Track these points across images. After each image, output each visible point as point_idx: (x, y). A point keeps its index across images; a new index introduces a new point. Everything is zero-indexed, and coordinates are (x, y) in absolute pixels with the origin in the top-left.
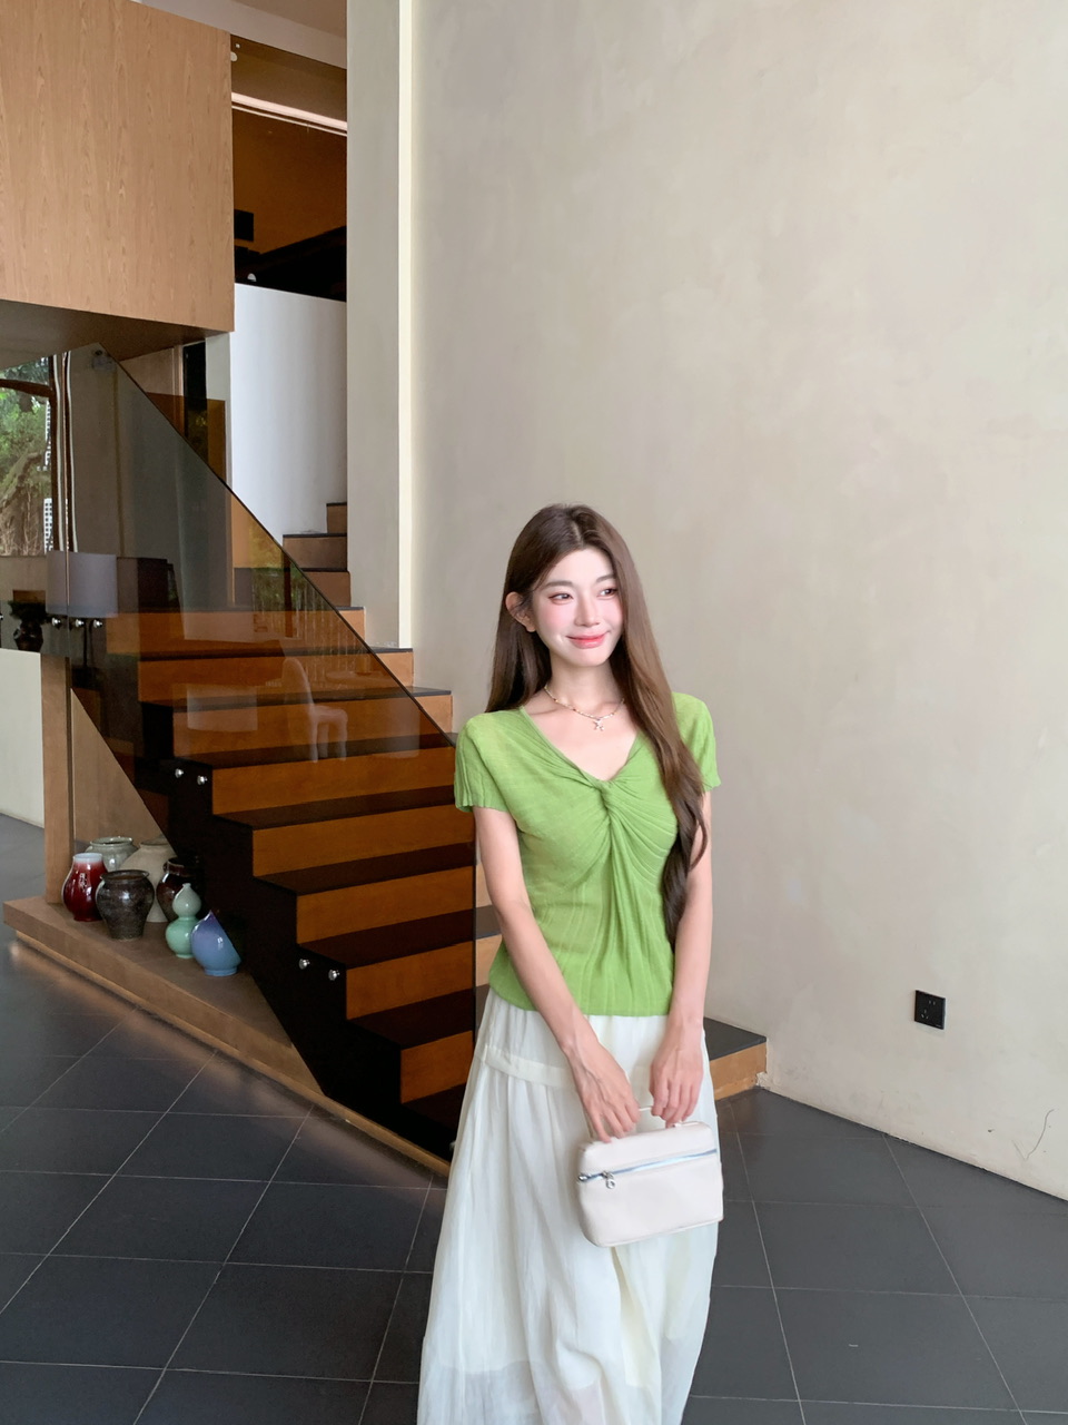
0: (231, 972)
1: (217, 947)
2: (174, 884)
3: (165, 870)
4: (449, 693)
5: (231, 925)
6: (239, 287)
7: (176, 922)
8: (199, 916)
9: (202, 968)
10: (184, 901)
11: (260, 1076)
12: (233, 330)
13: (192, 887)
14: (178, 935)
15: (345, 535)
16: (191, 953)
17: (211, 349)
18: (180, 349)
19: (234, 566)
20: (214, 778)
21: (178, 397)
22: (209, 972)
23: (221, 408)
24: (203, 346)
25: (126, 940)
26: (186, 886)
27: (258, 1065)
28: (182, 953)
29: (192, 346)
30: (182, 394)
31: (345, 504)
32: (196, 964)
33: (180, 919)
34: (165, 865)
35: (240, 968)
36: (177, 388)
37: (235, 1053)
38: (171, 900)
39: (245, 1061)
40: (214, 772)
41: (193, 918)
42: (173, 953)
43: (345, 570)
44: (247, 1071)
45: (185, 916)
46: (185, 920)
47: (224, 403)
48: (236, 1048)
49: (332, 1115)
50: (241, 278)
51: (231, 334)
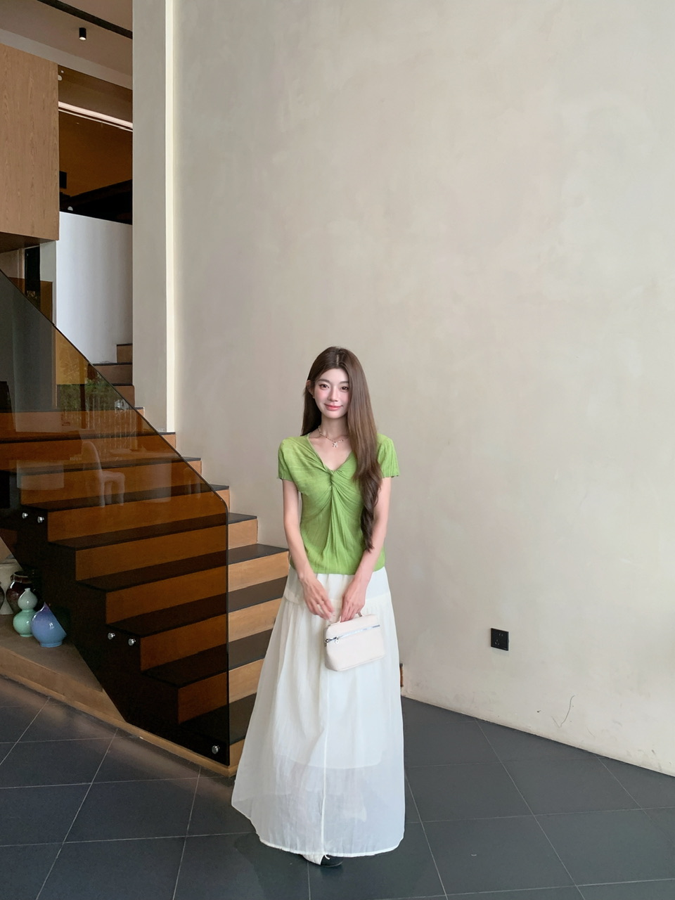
0: (59, 644)
1: (50, 629)
2: (19, 589)
3: (12, 580)
4: (199, 459)
5: (60, 613)
6: (60, 212)
7: (20, 614)
8: (36, 608)
9: (39, 643)
10: (26, 600)
11: (81, 713)
12: (58, 239)
13: (31, 590)
14: (21, 623)
15: (131, 364)
16: (31, 633)
17: (44, 251)
18: (23, 250)
19: (57, 383)
20: (49, 518)
21: (21, 279)
22: (43, 645)
23: (50, 287)
24: (38, 249)
26: (27, 590)
27: (79, 705)
28: (24, 634)
29: (31, 250)
30: (24, 278)
31: (131, 345)
32: (34, 639)
33: (24, 611)
34: (12, 576)
35: (65, 641)
36: (21, 275)
37: (63, 698)
38: (17, 599)
39: (69, 703)
40: (49, 513)
41: (32, 610)
42: (19, 634)
43: (132, 385)
44: (70, 710)
45: (26, 609)
46: (27, 611)
47: (52, 283)
48: (64, 694)
49: (131, 735)
50: (64, 209)
51: (57, 242)
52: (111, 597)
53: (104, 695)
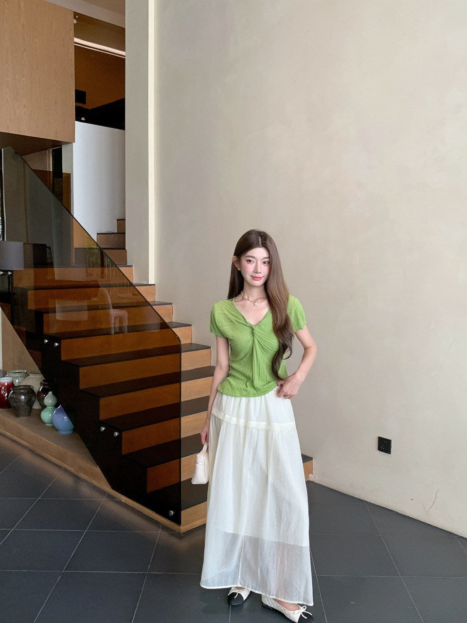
0: (72, 432)
1: (63, 421)
2: (45, 391)
3: (41, 385)
4: (171, 304)
6: (77, 123)
7: (45, 409)
8: (56, 406)
9: (57, 430)
10: (49, 399)
11: (83, 480)
12: (74, 142)
13: (53, 393)
14: (46, 415)
15: (125, 233)
16: (52, 423)
17: (65, 150)
18: (51, 150)
20: (62, 344)
21: (50, 172)
22: (60, 432)
23: (69, 177)
24: (61, 148)
25: (23, 418)
26: (50, 393)
27: (82, 475)
28: (48, 424)
29: (56, 149)
30: (52, 170)
31: (125, 220)
32: (54, 428)
33: (47, 407)
34: (41, 383)
35: (74, 430)
36: (49, 168)
37: (72, 469)
38: (43, 399)
39: (76, 474)
40: (62, 341)
41: (53, 407)
42: (44, 423)
43: (124, 249)
44: (77, 478)
45: (50, 406)
46: (50, 408)
47: (70, 174)
48: (72, 467)
49: (116, 498)
50: (78, 119)
51: (74, 144)
52: (103, 402)
53: (98, 470)
